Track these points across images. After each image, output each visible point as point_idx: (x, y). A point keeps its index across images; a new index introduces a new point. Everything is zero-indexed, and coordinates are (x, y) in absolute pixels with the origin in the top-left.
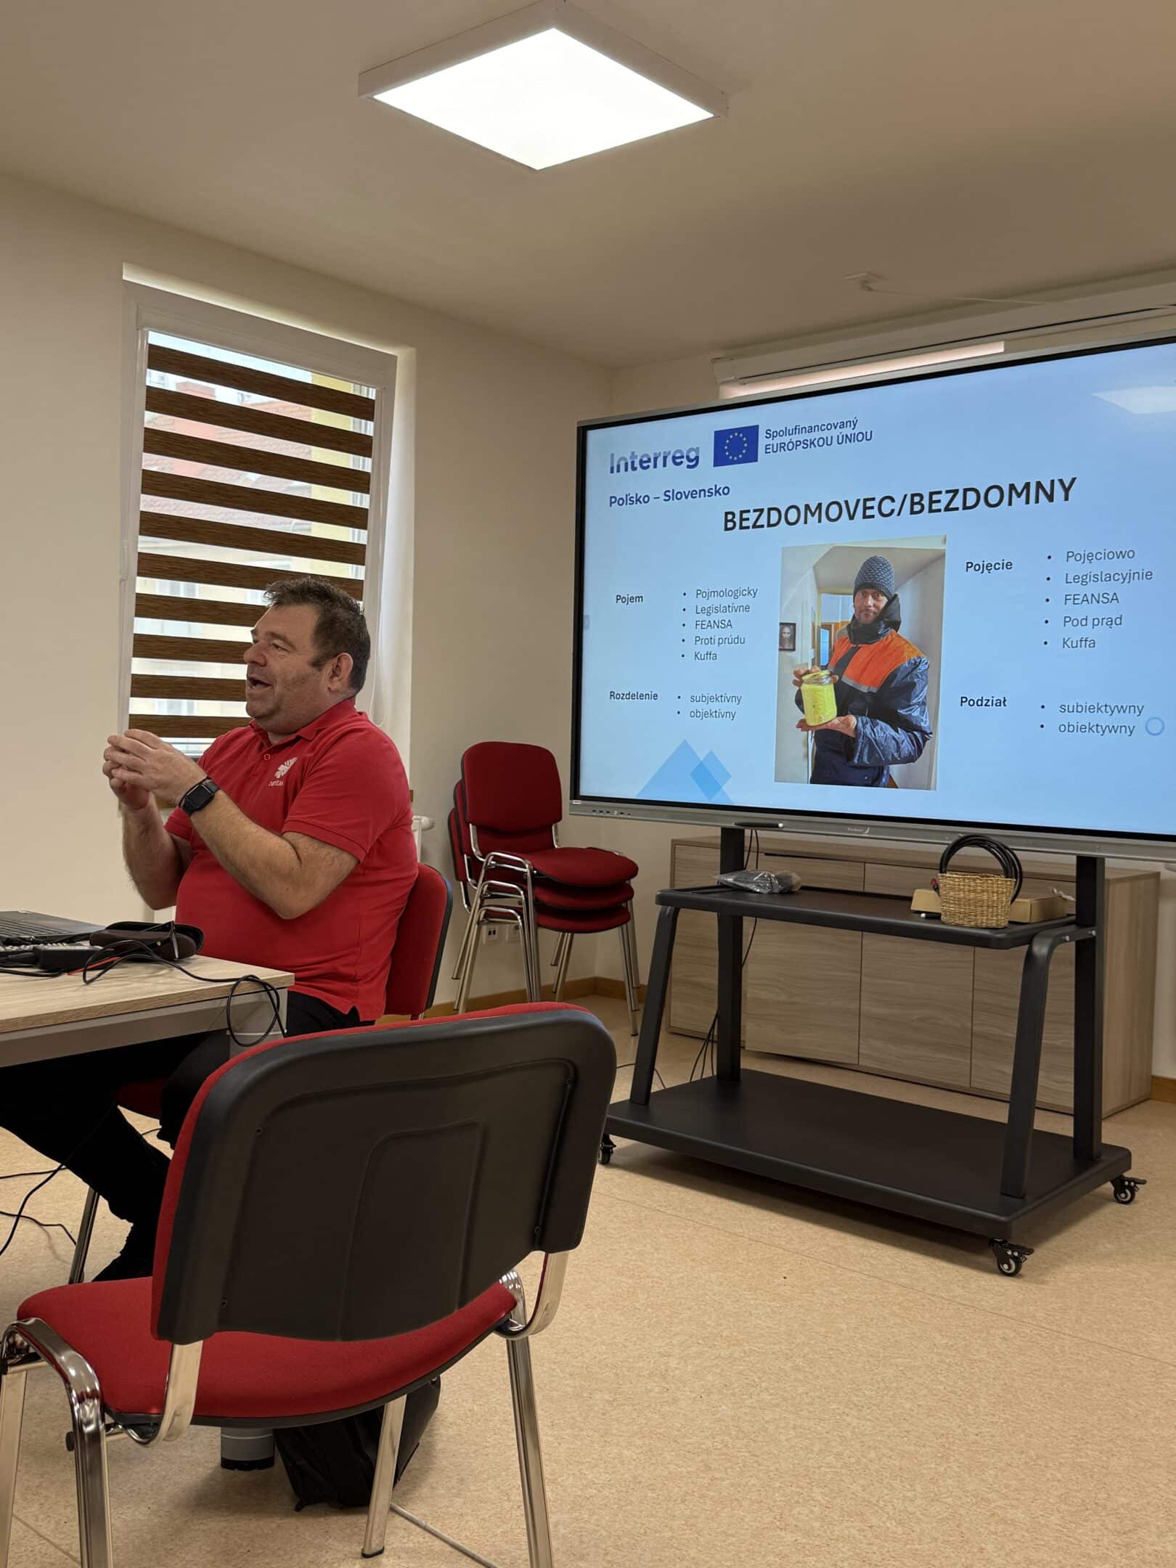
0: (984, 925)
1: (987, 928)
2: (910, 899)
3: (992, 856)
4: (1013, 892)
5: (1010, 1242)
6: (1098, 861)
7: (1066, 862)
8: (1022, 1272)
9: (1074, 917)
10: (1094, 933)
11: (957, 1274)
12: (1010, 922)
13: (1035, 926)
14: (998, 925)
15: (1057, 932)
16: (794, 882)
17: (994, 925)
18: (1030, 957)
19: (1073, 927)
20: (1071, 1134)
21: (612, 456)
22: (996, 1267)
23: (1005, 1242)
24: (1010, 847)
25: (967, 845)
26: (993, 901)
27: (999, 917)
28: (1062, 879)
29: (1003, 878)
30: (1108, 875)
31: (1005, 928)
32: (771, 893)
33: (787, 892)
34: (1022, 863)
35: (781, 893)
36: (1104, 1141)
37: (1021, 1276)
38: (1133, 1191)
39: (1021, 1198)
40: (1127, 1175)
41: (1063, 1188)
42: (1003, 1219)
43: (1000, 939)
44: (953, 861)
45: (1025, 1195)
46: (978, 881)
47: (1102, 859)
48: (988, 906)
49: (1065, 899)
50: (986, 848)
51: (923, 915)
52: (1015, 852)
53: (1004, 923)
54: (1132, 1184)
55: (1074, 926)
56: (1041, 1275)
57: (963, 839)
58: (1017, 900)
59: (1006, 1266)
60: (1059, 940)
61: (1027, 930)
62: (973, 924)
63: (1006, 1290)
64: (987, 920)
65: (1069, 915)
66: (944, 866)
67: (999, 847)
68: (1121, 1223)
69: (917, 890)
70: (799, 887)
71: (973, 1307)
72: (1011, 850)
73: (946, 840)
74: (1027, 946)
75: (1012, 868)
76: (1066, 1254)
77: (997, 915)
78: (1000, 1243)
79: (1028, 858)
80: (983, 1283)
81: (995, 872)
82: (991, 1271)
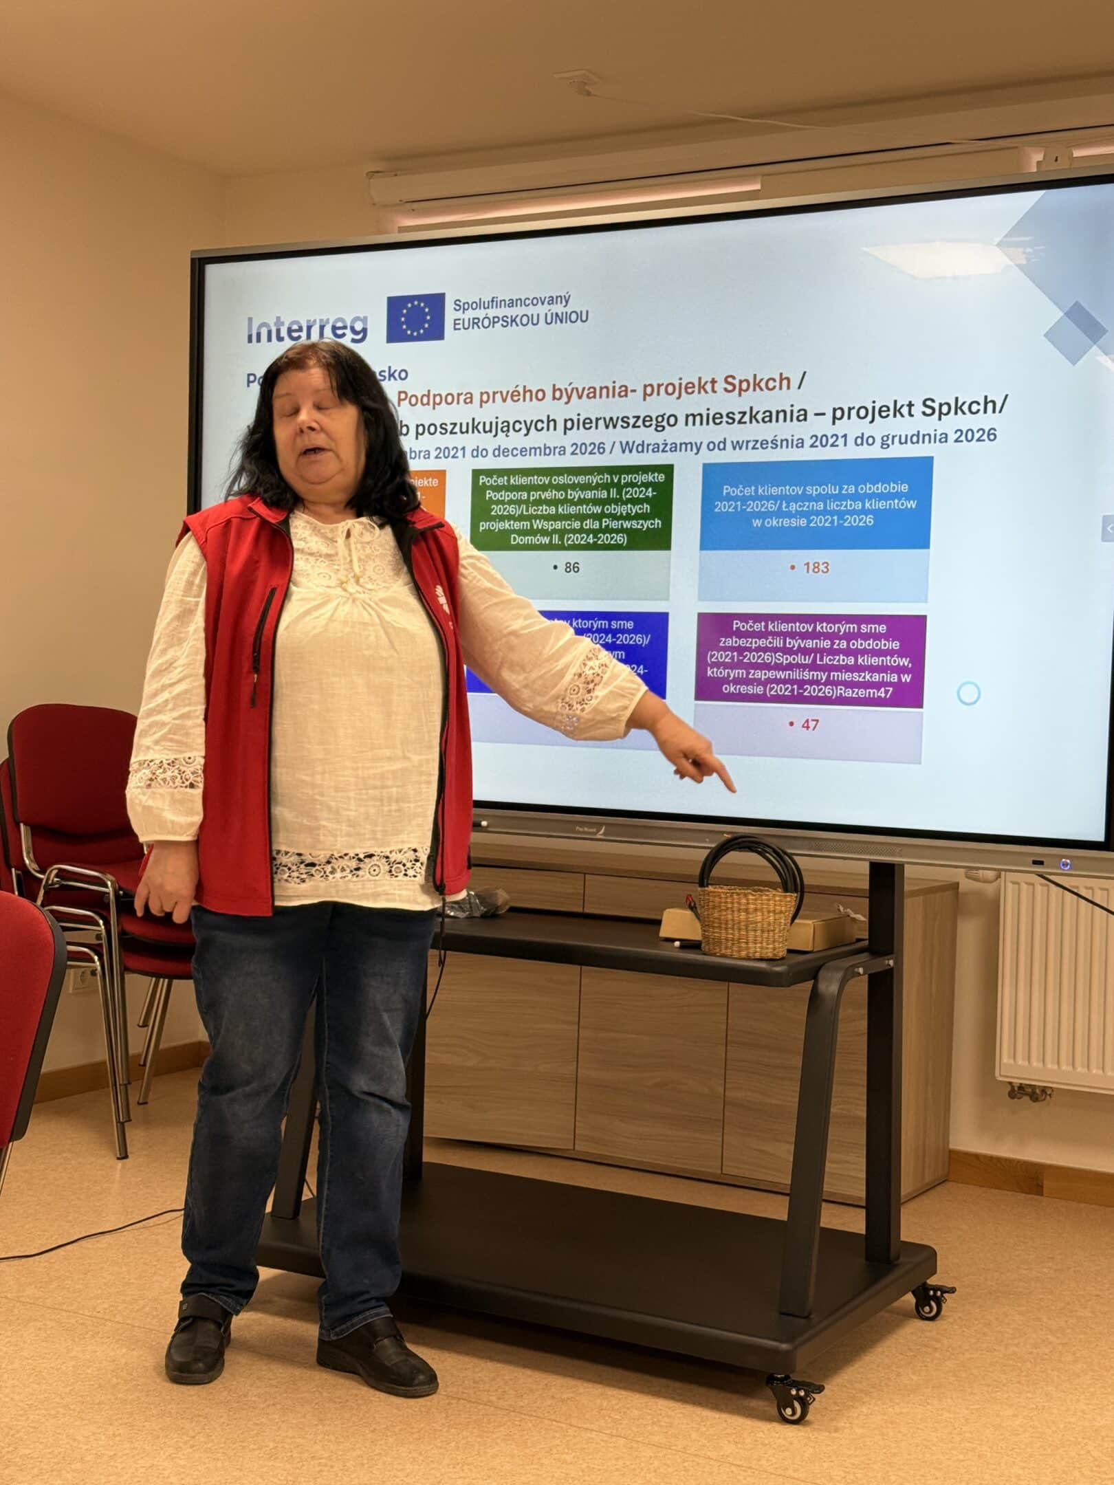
0: (758, 955)
1: (761, 960)
2: (658, 923)
3: (767, 864)
4: (793, 910)
5: (794, 1377)
6: (896, 868)
7: (857, 871)
8: (809, 1417)
9: (867, 943)
10: (891, 962)
11: (725, 1425)
12: (789, 951)
13: (819, 955)
14: (774, 955)
15: (848, 962)
16: (500, 902)
17: (770, 955)
18: (815, 996)
19: (864, 957)
20: (863, 1232)
21: (250, 320)
22: (774, 1411)
23: (787, 1377)
24: (790, 851)
25: (733, 850)
26: (769, 924)
27: (777, 945)
28: (853, 893)
29: (779, 893)
30: (907, 888)
31: (783, 959)
32: (470, 918)
33: (491, 915)
34: (803, 873)
35: (483, 916)
36: (903, 1238)
37: (808, 1423)
38: (939, 1302)
39: (805, 1318)
40: (933, 1281)
41: (856, 1302)
42: (784, 1346)
43: (779, 974)
44: (717, 871)
45: (810, 1314)
46: (751, 897)
47: (902, 866)
48: (763, 931)
49: (854, 919)
50: (759, 853)
51: (677, 944)
52: (796, 858)
53: (782, 953)
54: (939, 1293)
55: (865, 954)
56: (832, 1420)
57: (729, 841)
58: (797, 921)
59: (789, 1411)
60: (850, 974)
61: (809, 961)
62: (743, 954)
63: (791, 1443)
64: (762, 948)
65: (859, 940)
66: (704, 878)
67: (775, 851)
68: (926, 1346)
69: (668, 910)
70: (507, 907)
71: (750, 1468)
72: (790, 856)
73: (705, 842)
74: (809, 985)
75: (792, 881)
76: (862, 1391)
77: (774, 942)
78: (782, 1380)
79: (810, 865)
80: (761, 1434)
81: (772, 885)
82: (769, 1419)
